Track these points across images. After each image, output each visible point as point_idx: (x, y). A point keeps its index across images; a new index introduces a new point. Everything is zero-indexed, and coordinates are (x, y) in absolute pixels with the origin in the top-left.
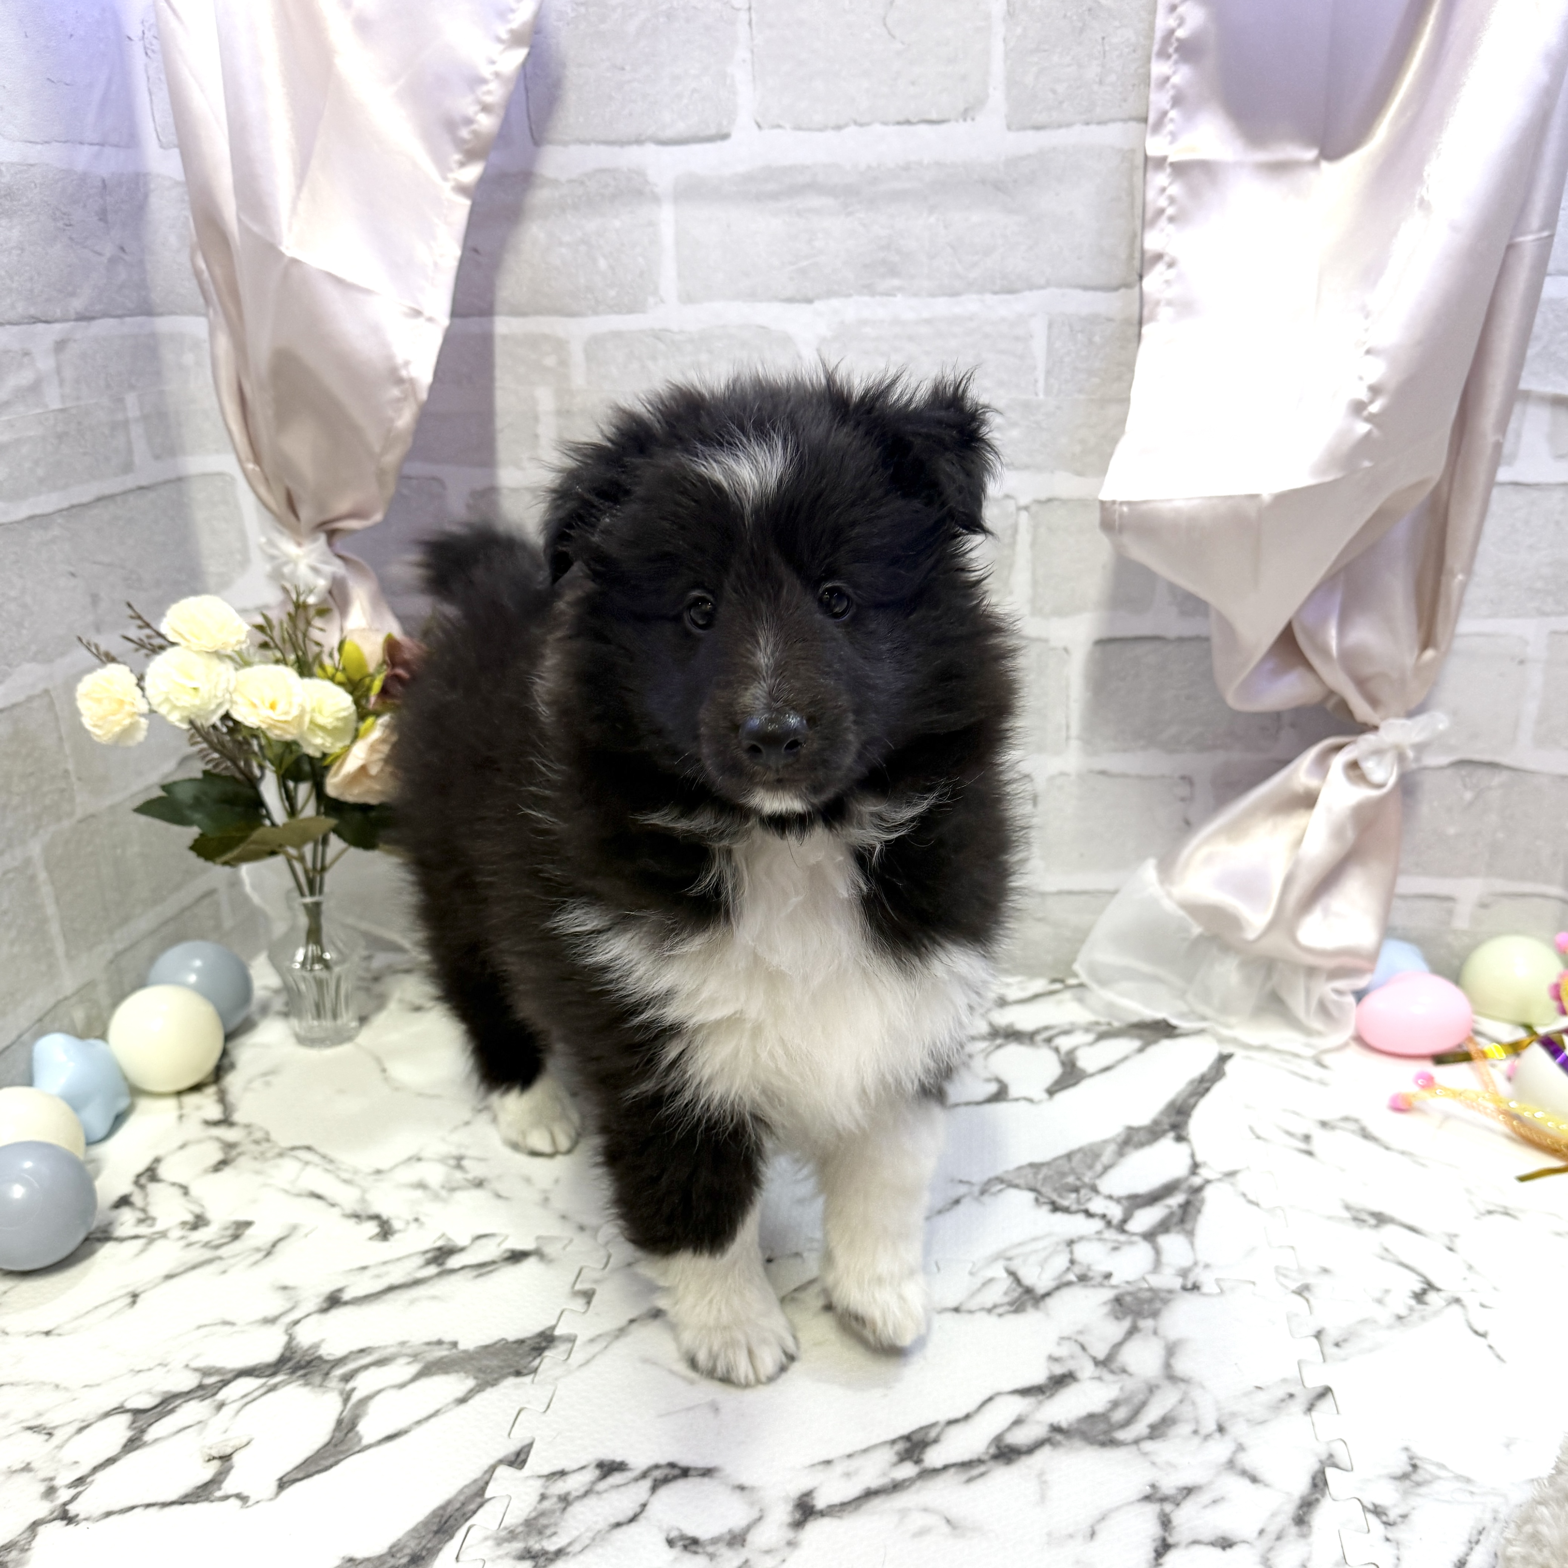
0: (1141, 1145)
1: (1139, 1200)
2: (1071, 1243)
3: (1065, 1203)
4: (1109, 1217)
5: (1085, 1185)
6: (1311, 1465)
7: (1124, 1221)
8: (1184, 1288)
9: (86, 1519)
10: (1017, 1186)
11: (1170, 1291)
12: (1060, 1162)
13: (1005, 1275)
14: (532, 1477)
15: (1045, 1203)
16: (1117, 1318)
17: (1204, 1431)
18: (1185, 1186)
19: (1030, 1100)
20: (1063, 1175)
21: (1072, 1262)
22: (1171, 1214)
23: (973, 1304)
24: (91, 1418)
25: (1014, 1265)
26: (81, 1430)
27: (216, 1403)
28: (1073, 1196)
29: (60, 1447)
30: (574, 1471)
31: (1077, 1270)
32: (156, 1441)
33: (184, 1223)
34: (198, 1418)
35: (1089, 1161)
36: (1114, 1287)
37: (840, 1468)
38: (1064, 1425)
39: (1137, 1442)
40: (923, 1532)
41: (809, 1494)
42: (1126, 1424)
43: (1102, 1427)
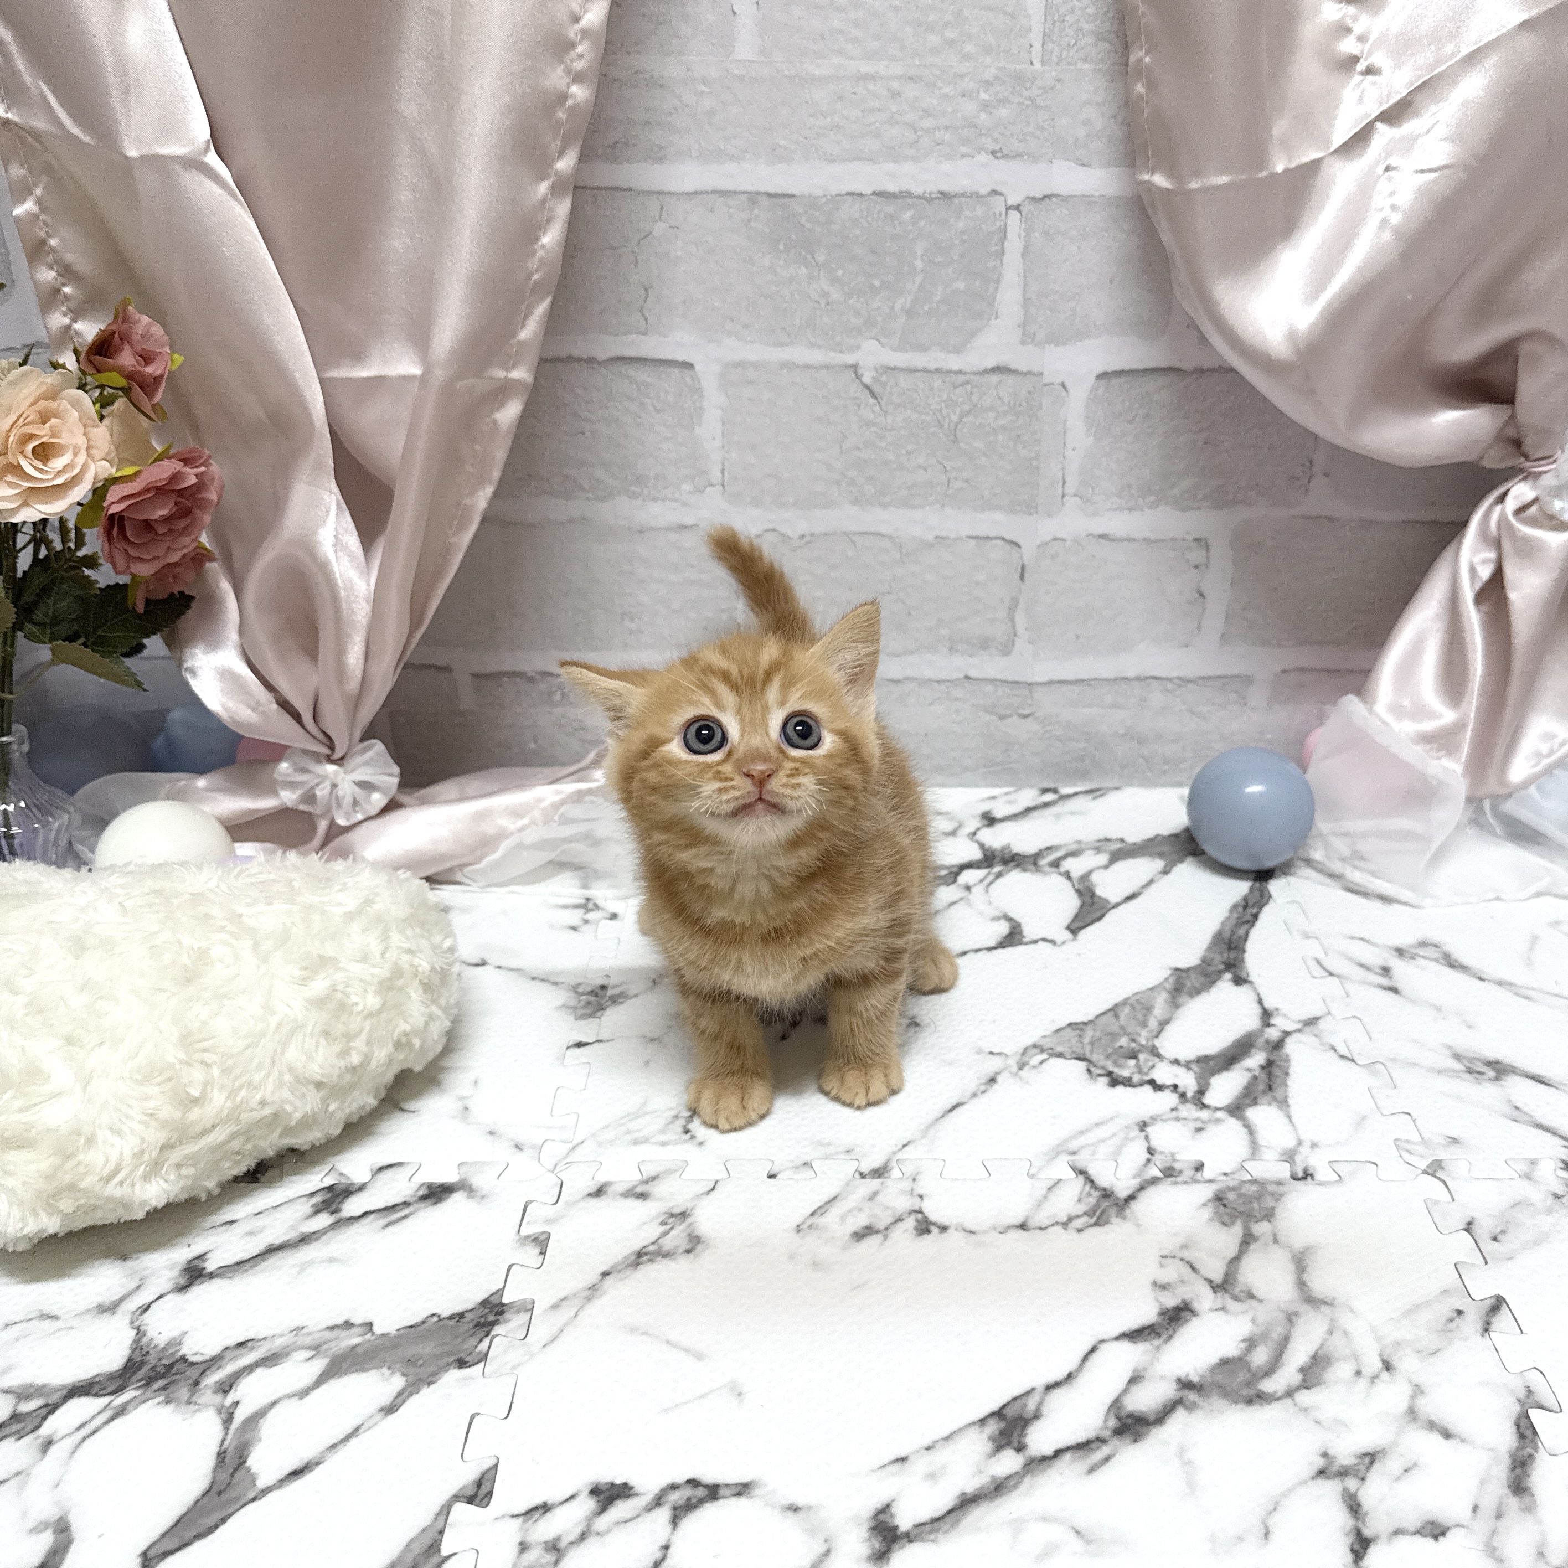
0: (1196, 992)
1: (1210, 1063)
2: (1143, 1126)
3: (1124, 1073)
4: (1181, 1089)
5: (1142, 1048)
6: (1511, 1407)
7: (1201, 1092)
8: (1294, 1177)
10: (1061, 1055)
11: (1279, 1183)
13: (1073, 1175)
14: (504, 1516)
15: (1100, 1075)
16: (1224, 1224)
17: (1368, 1371)
18: (1260, 1042)
19: (1052, 942)
20: (1113, 1036)
21: (1151, 1151)
22: (1255, 1080)
23: (1042, 1218)
25: (1081, 1161)
27: (41, 1440)
28: (1132, 1062)
30: (562, 1503)
31: (1160, 1161)
34: (22, 1464)
35: (1139, 1016)
36: (1210, 1181)
37: (920, 1465)
38: (1195, 1379)
39: (1290, 1393)
40: (1049, 1551)
41: (885, 1509)
42: (1271, 1369)
43: (1242, 1376)
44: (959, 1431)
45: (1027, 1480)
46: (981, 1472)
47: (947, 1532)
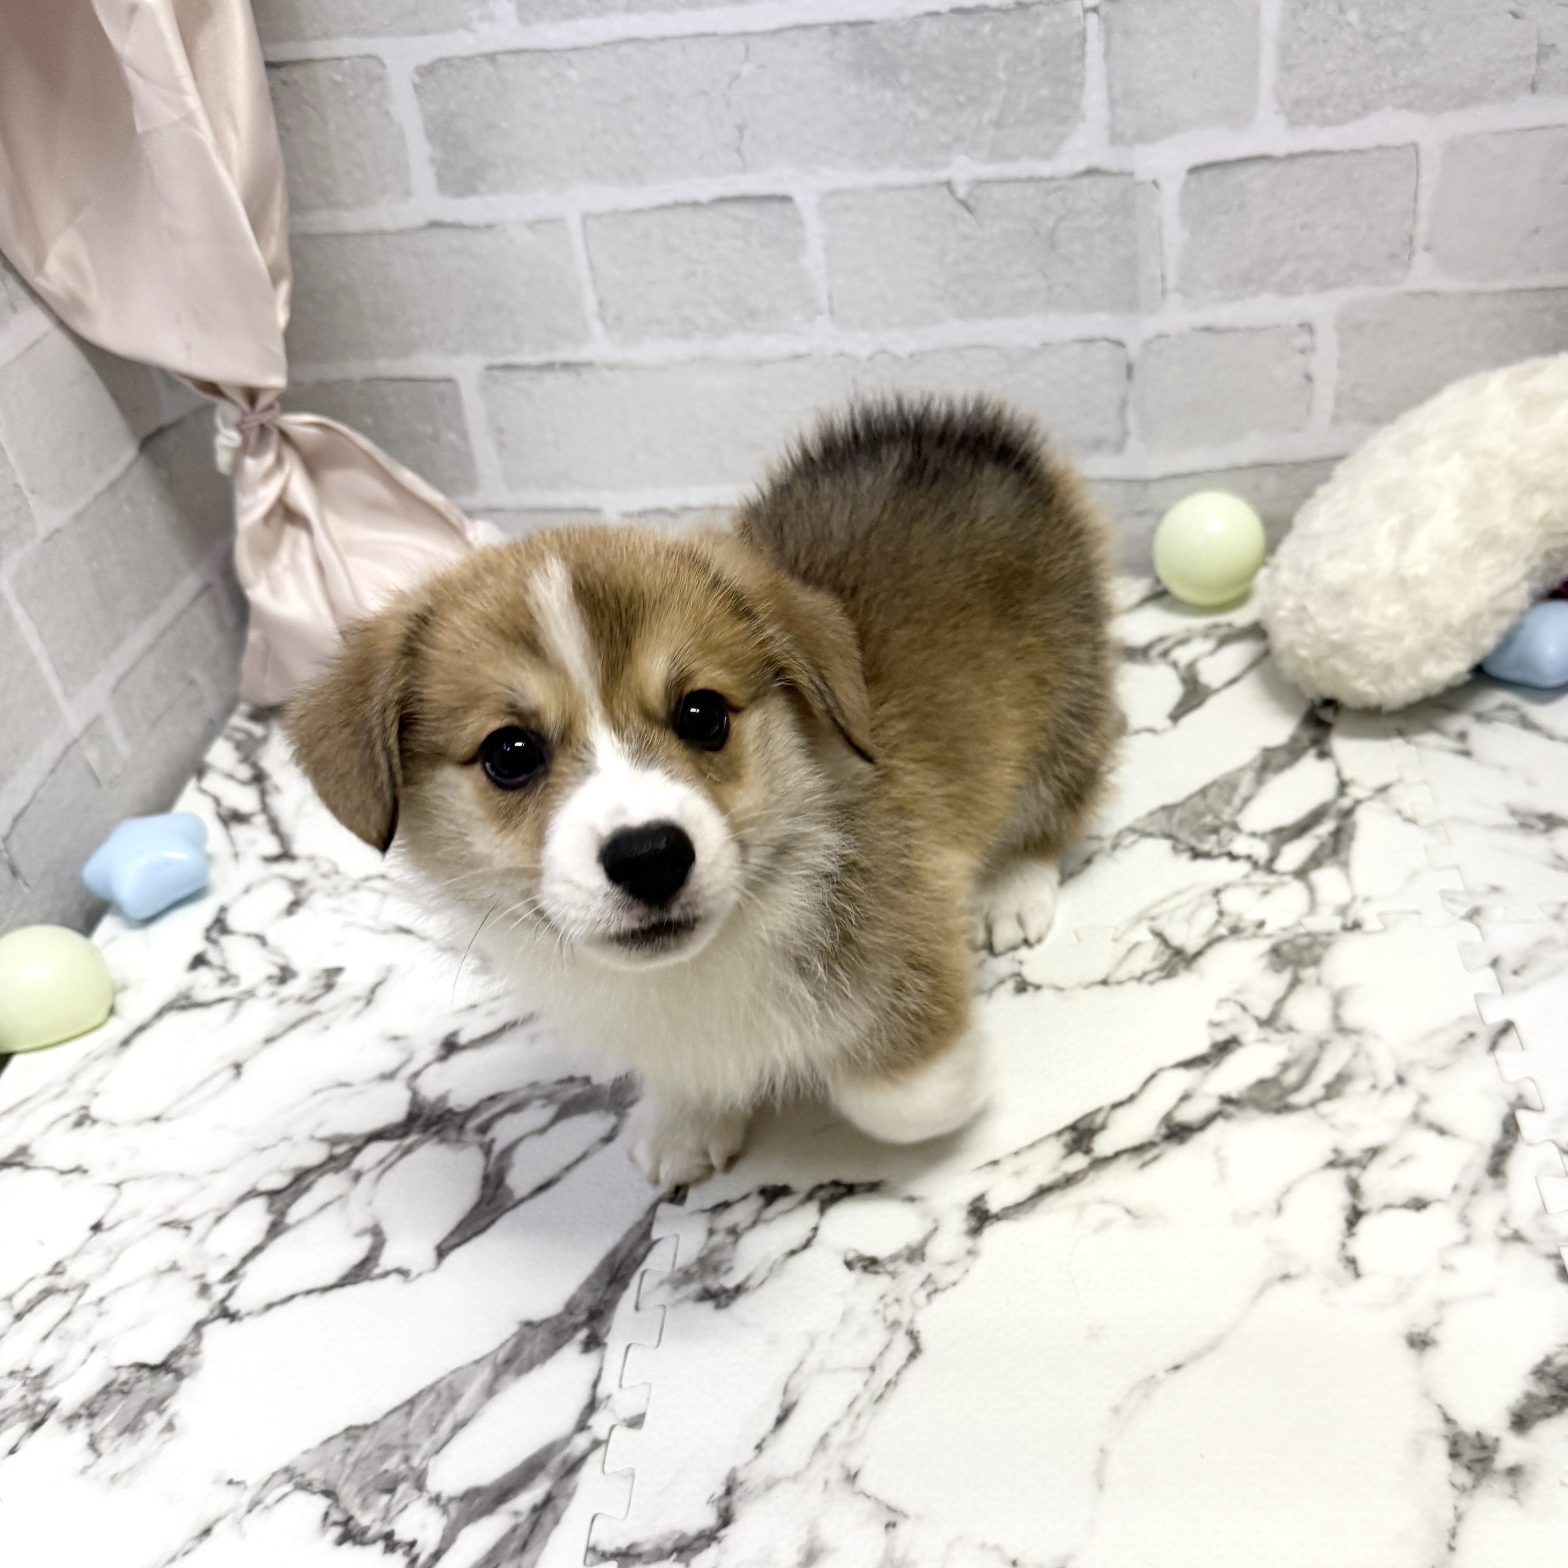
0: (1280, 768)
1: (1285, 834)
2: (1217, 892)
3: (1205, 847)
4: (1255, 857)
5: (1225, 824)
6: (1501, 1110)
7: (1272, 860)
8: (1345, 928)
9: (249, 1314)
10: (1150, 835)
11: (1330, 933)
12: (1195, 799)
13: (1150, 937)
14: (692, 1213)
15: (1183, 850)
16: (1276, 971)
17: (1382, 1085)
18: (1333, 811)
19: (1152, 730)
20: (1200, 815)
21: (1221, 913)
22: (1322, 846)
23: (1121, 975)
24: (225, 1205)
25: (1159, 925)
26: (219, 1219)
27: (352, 1174)
28: (1213, 838)
29: (202, 1240)
30: (738, 1201)
31: (1228, 921)
32: (300, 1222)
33: (270, 978)
34: (337, 1192)
35: (1226, 795)
36: (1269, 936)
37: (1008, 1167)
38: (1234, 1095)
39: (1313, 1104)
40: (1104, 1225)
41: (981, 1198)
42: (1299, 1086)
43: (1274, 1092)
44: (1041, 1141)
45: (1092, 1175)
46: (1055, 1169)
47: (1026, 1212)
